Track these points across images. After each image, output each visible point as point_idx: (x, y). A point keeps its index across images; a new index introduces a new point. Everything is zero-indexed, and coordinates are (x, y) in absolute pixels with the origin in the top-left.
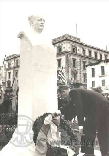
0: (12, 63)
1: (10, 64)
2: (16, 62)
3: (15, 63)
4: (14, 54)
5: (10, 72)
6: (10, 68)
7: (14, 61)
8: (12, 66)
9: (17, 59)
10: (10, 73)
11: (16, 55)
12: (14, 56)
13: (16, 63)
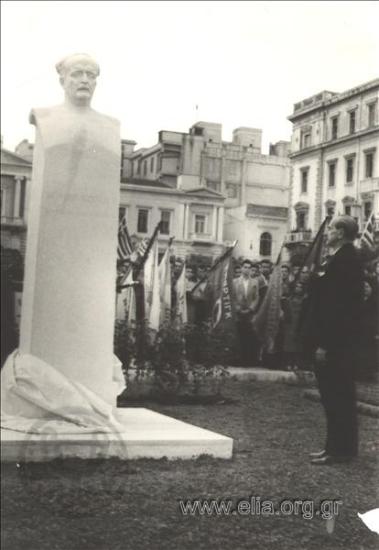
0: (316, 127)
1: (306, 134)
2: (329, 123)
3: (326, 128)
4: (326, 92)
5: (308, 168)
6: (305, 153)
7: (324, 120)
8: (316, 140)
9: (333, 113)
10: (305, 173)
11: (333, 94)
12: (323, 100)
13: (330, 130)
